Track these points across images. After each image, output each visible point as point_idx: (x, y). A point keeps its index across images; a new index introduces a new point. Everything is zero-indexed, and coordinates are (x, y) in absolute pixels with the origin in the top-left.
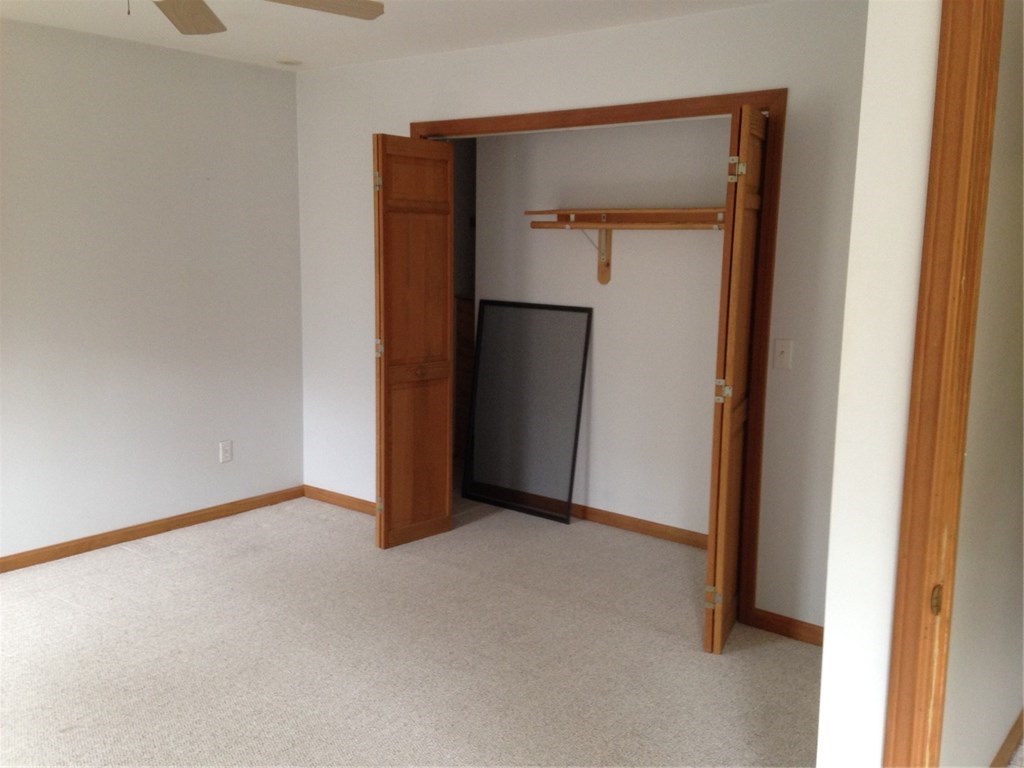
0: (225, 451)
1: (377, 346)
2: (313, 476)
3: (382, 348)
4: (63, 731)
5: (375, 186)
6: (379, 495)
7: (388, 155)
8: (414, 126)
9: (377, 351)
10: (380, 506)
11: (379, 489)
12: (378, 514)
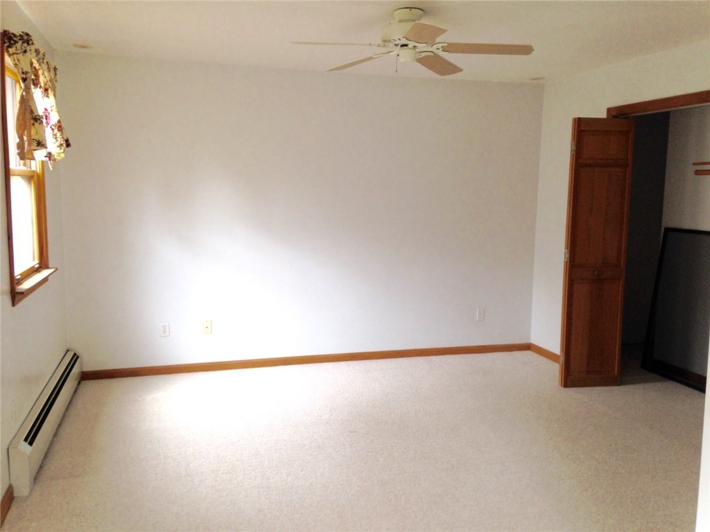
0: (480, 314)
1: (565, 253)
2: (535, 340)
3: (568, 256)
4: (351, 432)
5: (571, 151)
6: (562, 351)
7: (582, 131)
8: (609, 110)
9: (565, 257)
10: (562, 359)
11: (562, 348)
12: (561, 363)
